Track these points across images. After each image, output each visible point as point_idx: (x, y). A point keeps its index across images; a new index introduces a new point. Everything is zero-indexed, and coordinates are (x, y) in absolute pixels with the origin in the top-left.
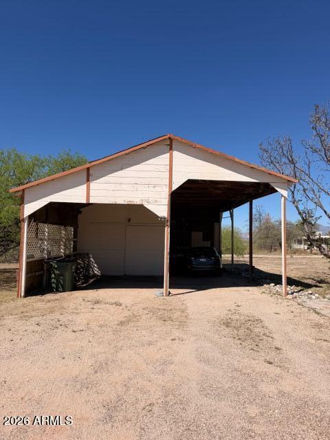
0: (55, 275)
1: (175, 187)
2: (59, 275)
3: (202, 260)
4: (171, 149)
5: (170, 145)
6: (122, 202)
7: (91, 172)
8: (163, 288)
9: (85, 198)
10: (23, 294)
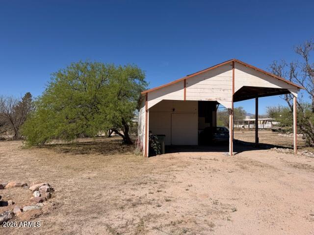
0: (156, 144)
1: (236, 91)
2: (158, 144)
3: (221, 135)
4: (233, 67)
5: (233, 65)
6: (205, 100)
7: (187, 81)
8: (228, 151)
9: (183, 97)
10: (148, 155)
